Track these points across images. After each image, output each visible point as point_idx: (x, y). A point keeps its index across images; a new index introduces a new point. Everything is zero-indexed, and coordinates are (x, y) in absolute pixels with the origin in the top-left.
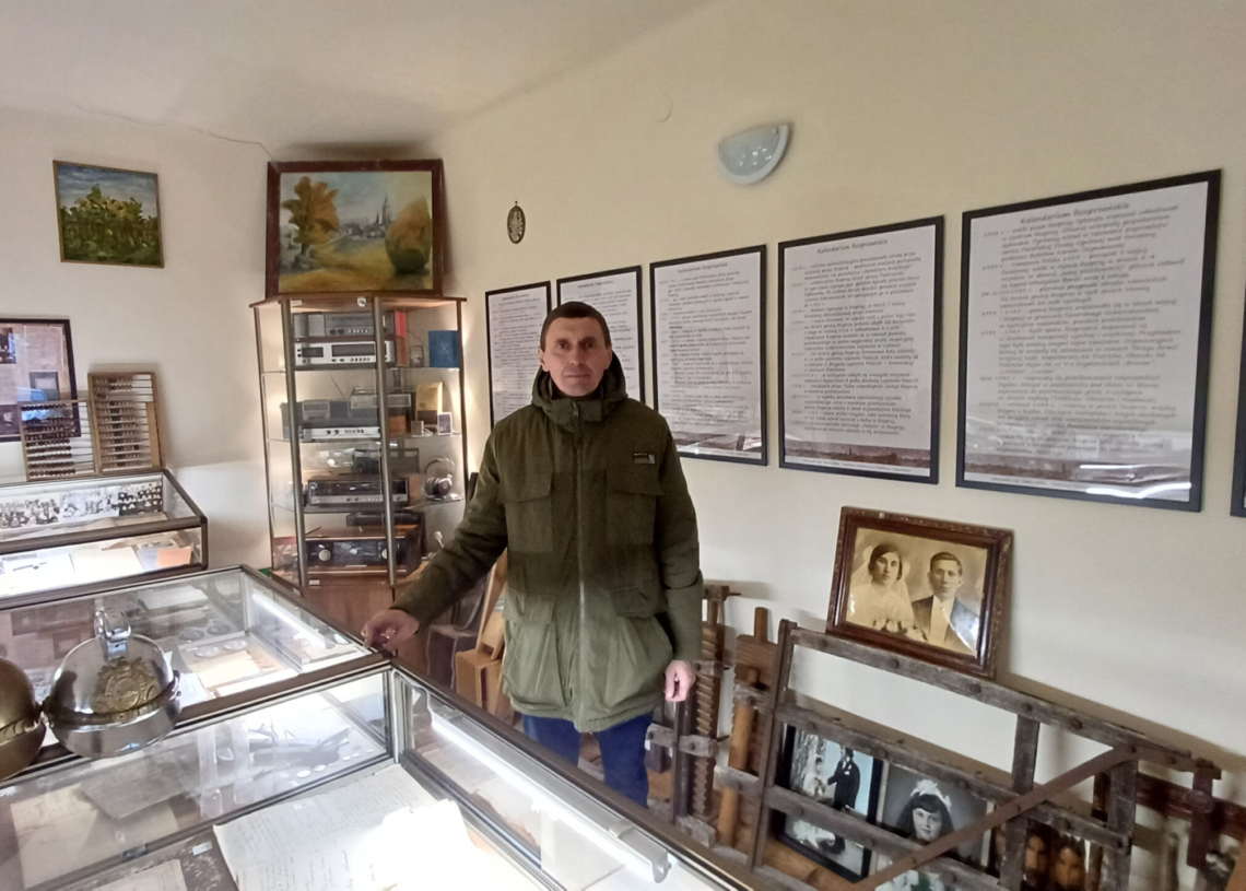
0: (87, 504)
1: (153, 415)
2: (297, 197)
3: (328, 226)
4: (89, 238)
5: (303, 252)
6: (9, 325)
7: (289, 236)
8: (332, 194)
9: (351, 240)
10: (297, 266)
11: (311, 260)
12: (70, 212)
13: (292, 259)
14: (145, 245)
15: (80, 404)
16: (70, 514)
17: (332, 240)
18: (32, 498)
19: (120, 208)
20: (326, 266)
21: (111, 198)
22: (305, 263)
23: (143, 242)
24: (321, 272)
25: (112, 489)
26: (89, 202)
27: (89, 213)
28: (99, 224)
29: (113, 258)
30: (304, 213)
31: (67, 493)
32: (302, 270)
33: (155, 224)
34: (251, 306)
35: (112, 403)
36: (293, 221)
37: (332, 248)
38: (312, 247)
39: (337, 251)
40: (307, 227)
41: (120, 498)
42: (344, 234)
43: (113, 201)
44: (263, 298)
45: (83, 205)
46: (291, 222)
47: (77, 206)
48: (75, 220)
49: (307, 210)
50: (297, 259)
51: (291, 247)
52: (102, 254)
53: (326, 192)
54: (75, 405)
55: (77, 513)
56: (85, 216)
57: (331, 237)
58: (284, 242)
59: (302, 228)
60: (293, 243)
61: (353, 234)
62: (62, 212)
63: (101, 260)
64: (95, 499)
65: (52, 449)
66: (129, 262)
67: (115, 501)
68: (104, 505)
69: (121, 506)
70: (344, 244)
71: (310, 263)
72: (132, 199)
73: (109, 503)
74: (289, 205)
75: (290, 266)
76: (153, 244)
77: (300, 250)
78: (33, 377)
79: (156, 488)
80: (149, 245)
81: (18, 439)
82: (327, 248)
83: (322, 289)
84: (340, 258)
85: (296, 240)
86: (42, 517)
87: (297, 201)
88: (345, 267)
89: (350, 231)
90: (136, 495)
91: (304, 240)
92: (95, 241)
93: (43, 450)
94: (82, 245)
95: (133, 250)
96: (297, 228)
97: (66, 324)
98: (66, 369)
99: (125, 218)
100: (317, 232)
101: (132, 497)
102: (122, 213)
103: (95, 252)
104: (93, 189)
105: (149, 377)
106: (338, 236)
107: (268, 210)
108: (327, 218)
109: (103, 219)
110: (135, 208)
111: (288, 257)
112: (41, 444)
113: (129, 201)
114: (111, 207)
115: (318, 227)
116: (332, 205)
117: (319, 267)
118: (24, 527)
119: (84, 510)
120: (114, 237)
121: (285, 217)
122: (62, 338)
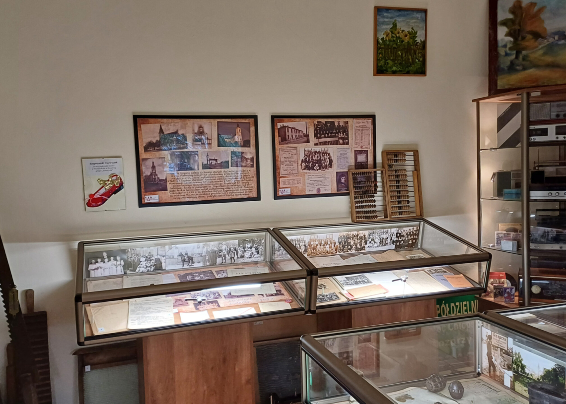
0: (380, 239)
1: (416, 181)
2: (511, 16)
3: (537, 35)
4: (389, 59)
5: (517, 57)
6: (346, 120)
7: (505, 46)
8: (541, 10)
9: (558, 45)
10: (512, 68)
11: (524, 63)
12: (381, 41)
13: (509, 63)
14: (417, 60)
15: (377, 172)
16: (371, 245)
17: (540, 46)
18: (355, 233)
19: (406, 36)
20: (536, 66)
21: (402, 29)
22: (518, 66)
23: (416, 58)
24: (532, 71)
25: (394, 231)
26: (390, 33)
27: (390, 41)
28: (394, 48)
29: (400, 71)
30: (517, 27)
31: (372, 231)
32: (517, 71)
33: (424, 44)
34: (473, 101)
35: (396, 171)
36: (509, 34)
37: (541, 52)
38: (524, 52)
39: (545, 54)
40: (520, 38)
41: (397, 236)
42: (551, 40)
43: (403, 31)
44: (487, 96)
45: (387, 35)
46: (507, 35)
47: (385, 37)
48: (383, 46)
49: (520, 26)
50: (512, 62)
51: (507, 54)
52: (394, 68)
53: (536, 9)
54: (375, 172)
55: (376, 245)
56: (388, 43)
57: (540, 44)
58: (502, 51)
59: (516, 39)
60: (508, 52)
61: (559, 39)
62: (377, 42)
63: (394, 73)
64: (385, 236)
65: (366, 201)
66: (408, 73)
67: (394, 238)
68: (389, 240)
69: (397, 241)
70: (550, 49)
71: (523, 65)
72: (412, 28)
73: (391, 239)
74: (505, 23)
75: (506, 68)
76: (421, 59)
77: (514, 56)
78: (357, 153)
79: (416, 231)
80: (419, 60)
81: (348, 194)
82: (536, 51)
83: (534, 84)
84: (549, 59)
85: (510, 49)
86: (359, 246)
87: (511, 20)
88: (553, 66)
89: (556, 37)
90: (405, 235)
91: (517, 48)
92: (391, 60)
93: (362, 202)
94: (385, 64)
95: (410, 66)
96: (512, 39)
97: (373, 117)
98: (372, 148)
99: (408, 42)
100: (529, 42)
101: (403, 236)
102: (407, 39)
103: (391, 68)
104: (393, 24)
105: (412, 153)
106: (546, 42)
107: (490, 28)
108: (538, 29)
109: (397, 44)
110: (413, 35)
111: (505, 62)
112: (361, 197)
113: (411, 30)
114: (401, 35)
115: (529, 37)
116: (540, 18)
117: (531, 68)
118: (350, 252)
119: (378, 244)
120: (402, 56)
121: (502, 32)
122: (371, 127)
